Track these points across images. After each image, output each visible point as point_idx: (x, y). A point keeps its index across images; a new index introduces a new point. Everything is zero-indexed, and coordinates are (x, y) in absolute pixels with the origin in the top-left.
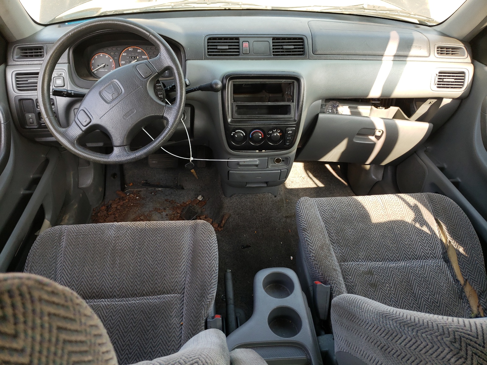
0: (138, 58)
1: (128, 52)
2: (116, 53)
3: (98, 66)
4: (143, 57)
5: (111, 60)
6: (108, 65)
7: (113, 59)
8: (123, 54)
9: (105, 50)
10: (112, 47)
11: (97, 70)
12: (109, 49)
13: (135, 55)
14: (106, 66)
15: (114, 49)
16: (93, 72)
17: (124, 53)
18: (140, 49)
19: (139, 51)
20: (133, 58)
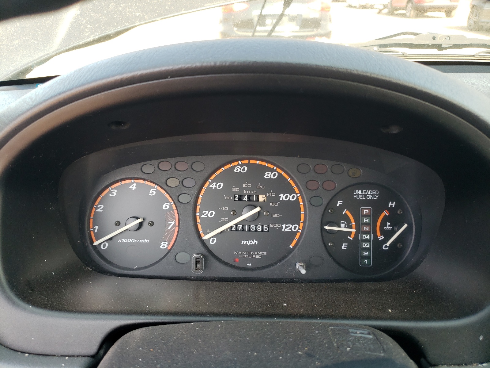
0: (262, 198)
1: (230, 176)
2: (187, 183)
3: (118, 224)
4: (282, 197)
5: (165, 206)
6: (152, 224)
7: (177, 201)
8: (213, 186)
9: (149, 168)
10: (173, 160)
11: (111, 239)
12: (165, 165)
13: (254, 188)
14: (146, 225)
15: (180, 166)
16: (95, 247)
17: (216, 180)
18: (272, 170)
19: (268, 175)
20: (246, 199)
